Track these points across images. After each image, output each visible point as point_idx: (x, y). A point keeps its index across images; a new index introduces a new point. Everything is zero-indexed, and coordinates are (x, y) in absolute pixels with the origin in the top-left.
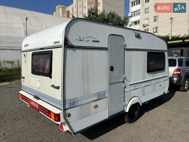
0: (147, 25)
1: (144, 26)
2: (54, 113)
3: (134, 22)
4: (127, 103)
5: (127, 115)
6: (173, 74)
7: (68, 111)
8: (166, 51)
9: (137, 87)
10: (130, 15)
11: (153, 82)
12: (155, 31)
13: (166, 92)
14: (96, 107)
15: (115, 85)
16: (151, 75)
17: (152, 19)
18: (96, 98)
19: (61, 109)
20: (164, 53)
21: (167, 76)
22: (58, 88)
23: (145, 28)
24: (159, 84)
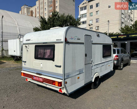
0: (92, 25)
1: (90, 25)
2: (58, 82)
3: (83, 22)
4: (93, 76)
5: (93, 83)
6: (114, 59)
7: (66, 80)
8: (112, 44)
9: (98, 66)
10: (79, 17)
11: (106, 64)
12: (97, 29)
13: (112, 70)
14: (79, 78)
15: (87, 65)
16: (104, 59)
17: (95, 21)
18: (78, 73)
19: (62, 79)
20: (111, 46)
21: (112, 60)
22: (60, 67)
23: (90, 27)
24: (108, 65)
